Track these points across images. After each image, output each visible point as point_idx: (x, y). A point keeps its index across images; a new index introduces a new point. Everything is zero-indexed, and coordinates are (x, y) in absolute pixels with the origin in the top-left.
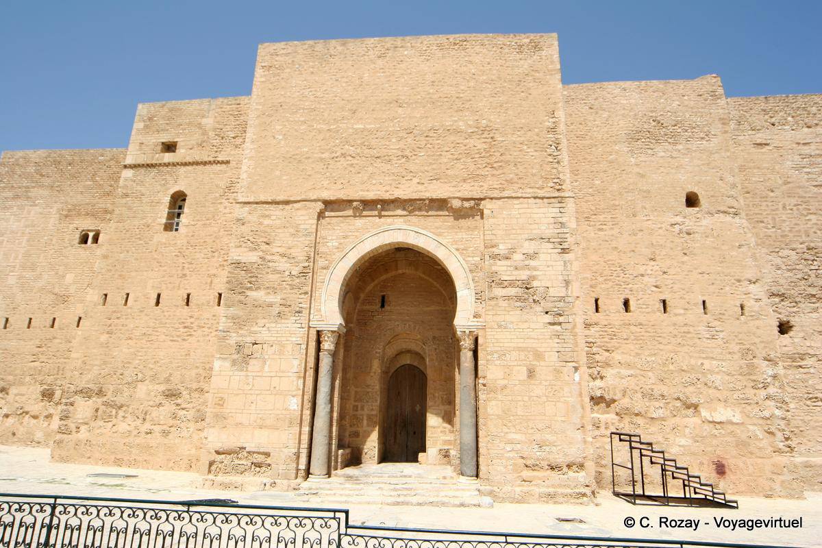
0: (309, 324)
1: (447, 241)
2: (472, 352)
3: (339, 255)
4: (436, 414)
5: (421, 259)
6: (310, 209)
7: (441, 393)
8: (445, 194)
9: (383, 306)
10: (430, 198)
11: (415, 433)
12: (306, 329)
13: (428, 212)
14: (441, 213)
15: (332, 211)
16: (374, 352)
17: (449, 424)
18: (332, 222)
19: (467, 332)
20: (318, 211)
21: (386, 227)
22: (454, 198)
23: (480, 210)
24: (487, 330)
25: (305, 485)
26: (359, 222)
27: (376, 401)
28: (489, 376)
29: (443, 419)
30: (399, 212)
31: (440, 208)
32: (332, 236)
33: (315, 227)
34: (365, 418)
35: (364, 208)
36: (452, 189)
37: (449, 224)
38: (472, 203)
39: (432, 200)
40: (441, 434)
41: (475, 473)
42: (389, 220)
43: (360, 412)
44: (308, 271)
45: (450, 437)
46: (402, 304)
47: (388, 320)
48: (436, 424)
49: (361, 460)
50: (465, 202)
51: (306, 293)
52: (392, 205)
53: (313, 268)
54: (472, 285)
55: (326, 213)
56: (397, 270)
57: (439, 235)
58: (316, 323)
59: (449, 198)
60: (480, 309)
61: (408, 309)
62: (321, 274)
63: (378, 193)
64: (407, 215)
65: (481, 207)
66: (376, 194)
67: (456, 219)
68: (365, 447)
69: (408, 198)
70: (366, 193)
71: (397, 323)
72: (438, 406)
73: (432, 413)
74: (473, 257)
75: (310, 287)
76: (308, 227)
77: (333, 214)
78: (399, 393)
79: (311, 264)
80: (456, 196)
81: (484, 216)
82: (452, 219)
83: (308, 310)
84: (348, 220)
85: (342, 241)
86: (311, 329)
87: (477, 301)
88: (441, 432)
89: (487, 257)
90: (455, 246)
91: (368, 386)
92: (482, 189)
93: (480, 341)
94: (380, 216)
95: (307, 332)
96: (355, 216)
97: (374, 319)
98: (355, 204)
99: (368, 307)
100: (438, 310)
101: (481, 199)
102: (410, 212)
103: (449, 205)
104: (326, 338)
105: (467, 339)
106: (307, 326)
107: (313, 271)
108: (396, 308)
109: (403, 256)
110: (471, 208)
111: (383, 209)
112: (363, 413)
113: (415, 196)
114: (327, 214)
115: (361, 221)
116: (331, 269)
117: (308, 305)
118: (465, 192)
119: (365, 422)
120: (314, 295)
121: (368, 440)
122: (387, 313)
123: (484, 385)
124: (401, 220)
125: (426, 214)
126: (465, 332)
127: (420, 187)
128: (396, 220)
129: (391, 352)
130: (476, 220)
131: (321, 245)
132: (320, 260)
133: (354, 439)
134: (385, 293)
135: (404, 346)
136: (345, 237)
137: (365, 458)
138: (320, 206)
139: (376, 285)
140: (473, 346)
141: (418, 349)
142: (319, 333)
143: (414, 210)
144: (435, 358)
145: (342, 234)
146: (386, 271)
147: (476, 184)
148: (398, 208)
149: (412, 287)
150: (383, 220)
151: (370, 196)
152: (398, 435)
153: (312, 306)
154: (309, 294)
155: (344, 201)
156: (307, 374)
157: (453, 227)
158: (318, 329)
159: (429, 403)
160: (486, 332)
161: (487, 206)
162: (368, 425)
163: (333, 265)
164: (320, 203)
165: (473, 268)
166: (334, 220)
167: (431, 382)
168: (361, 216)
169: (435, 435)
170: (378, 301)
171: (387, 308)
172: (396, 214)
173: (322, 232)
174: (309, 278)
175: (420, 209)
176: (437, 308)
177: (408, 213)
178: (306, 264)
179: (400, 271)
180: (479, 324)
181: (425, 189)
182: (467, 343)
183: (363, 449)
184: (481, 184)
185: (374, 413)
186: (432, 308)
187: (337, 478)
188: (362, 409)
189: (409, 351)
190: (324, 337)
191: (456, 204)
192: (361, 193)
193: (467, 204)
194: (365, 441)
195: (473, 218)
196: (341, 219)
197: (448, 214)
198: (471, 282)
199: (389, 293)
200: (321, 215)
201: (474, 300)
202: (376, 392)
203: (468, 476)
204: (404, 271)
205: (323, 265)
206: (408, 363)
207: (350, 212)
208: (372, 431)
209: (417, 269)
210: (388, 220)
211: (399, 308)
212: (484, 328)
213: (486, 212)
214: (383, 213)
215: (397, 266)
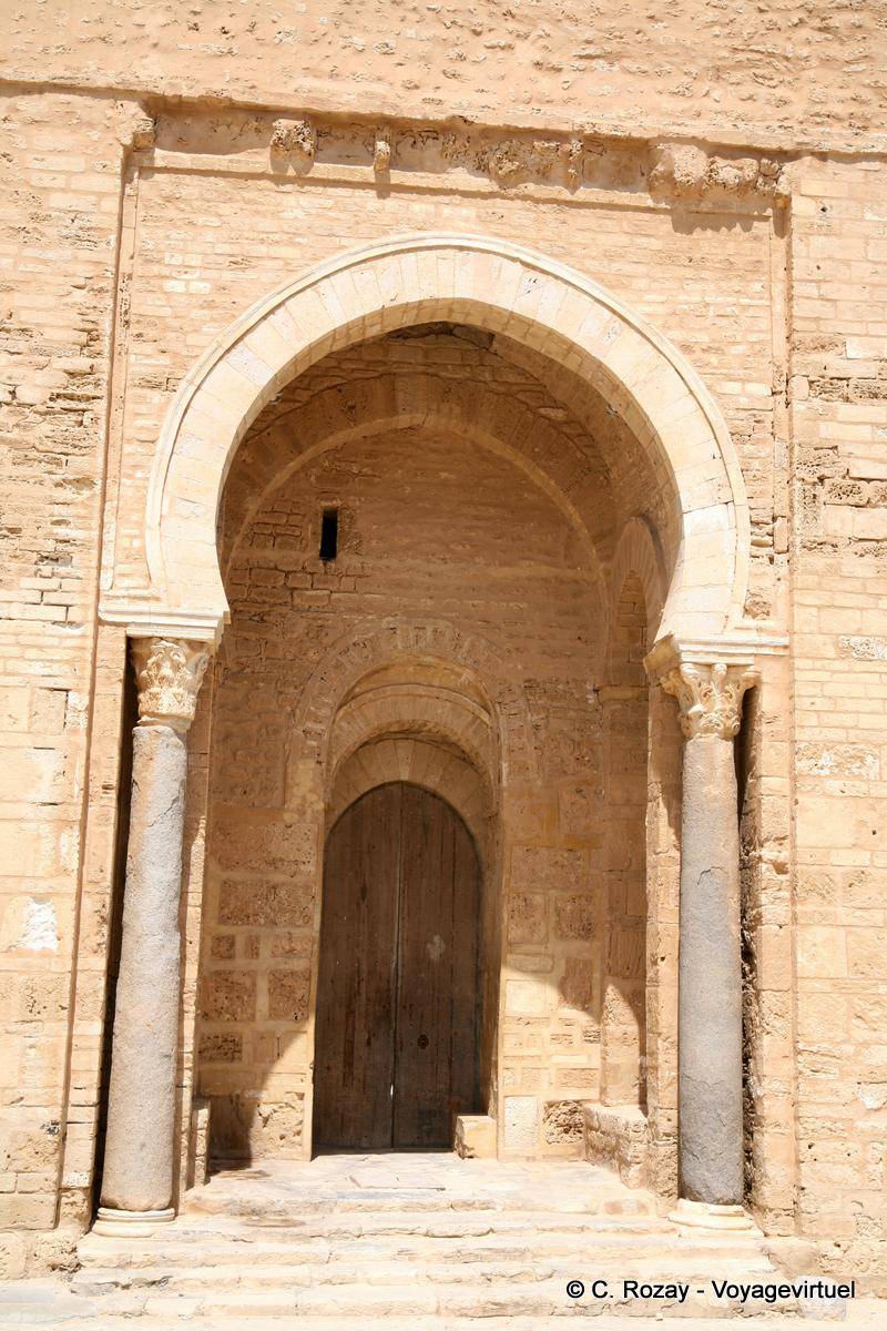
0: (97, 610)
1: (647, 309)
2: (730, 745)
3: (214, 336)
4: (534, 972)
5: (487, 376)
6: (91, 125)
7: (553, 892)
8: (648, 122)
9: (328, 551)
10: (588, 131)
11: (423, 1041)
12: (89, 629)
13: (574, 189)
14: (623, 197)
15: (181, 144)
16: (298, 731)
17: (585, 1009)
18: (184, 193)
19: (720, 668)
20: (128, 141)
21: (408, 236)
22: (682, 140)
23: (779, 195)
24: (798, 663)
25: (90, 1246)
26: (298, 205)
27: (308, 919)
28: (804, 836)
29: (562, 987)
30: (461, 177)
31: (621, 178)
32: (184, 252)
33: (111, 205)
34: (263, 985)
35: (317, 148)
36: (668, 103)
37: (656, 244)
38: (749, 167)
39: (595, 142)
40: (553, 1048)
41: (739, 1189)
42: (420, 207)
43: (240, 962)
44: (90, 391)
45: (589, 1057)
46: (407, 548)
47: (351, 610)
48: (535, 1009)
49: (246, 1147)
50: (720, 162)
51: (83, 482)
52: (432, 149)
53: (110, 383)
54: (740, 492)
55: (158, 152)
56: (393, 410)
57: (619, 283)
58: (125, 605)
59: (663, 138)
60: (767, 582)
61: (432, 568)
62: (143, 409)
63: (378, 88)
64: (492, 195)
65: (783, 187)
66: (370, 95)
67: (684, 225)
68: (264, 1096)
69: (499, 122)
70: (326, 85)
71: (386, 622)
72: (545, 941)
73: (520, 969)
74: (744, 381)
75: (100, 460)
76: (82, 204)
77: (184, 159)
78: (364, 890)
79: (103, 363)
80: (689, 131)
81: (794, 223)
82: (664, 224)
83: (95, 552)
84: (253, 191)
85: (228, 276)
86: (105, 631)
87: (756, 551)
88: (555, 1038)
89: (799, 386)
90: (678, 335)
91: (274, 863)
92: (784, 112)
93: (766, 702)
94: (384, 189)
95: (90, 643)
96: (279, 179)
97: (297, 601)
98: (284, 125)
99: (272, 555)
100: (545, 580)
101: (784, 156)
102: (504, 182)
103: (660, 168)
104: (166, 671)
105: (715, 692)
106: (91, 617)
107: (110, 395)
108: (384, 562)
109: (420, 358)
110: (745, 187)
111: (394, 161)
112: (254, 964)
113: (524, 118)
114: (161, 156)
115: (304, 201)
116: (185, 389)
117: (96, 533)
118: (720, 119)
119: (263, 1002)
120: (112, 490)
121: (278, 1068)
122: (347, 583)
123: (780, 869)
124: (469, 210)
125: (566, 195)
126: (710, 666)
127: (547, 84)
128: (447, 211)
129: (353, 731)
130: (756, 238)
131: (136, 284)
132: (136, 347)
133: (219, 1066)
134: (336, 503)
135: (408, 713)
136: (240, 263)
137: (262, 1138)
138: (132, 118)
139: (304, 468)
140: (734, 723)
141: (457, 727)
142: (134, 650)
143: (517, 177)
144: (531, 763)
145: (227, 249)
146: (351, 413)
147: (763, 92)
148: (452, 159)
149: (445, 484)
150: (393, 203)
151: (346, 97)
152: (361, 1051)
153: (109, 536)
154: (98, 489)
155: (233, 108)
156: (93, 809)
157: (669, 259)
158: (132, 631)
159: (511, 929)
160: (791, 669)
161: (804, 184)
162: (274, 1013)
163: (193, 373)
164: (133, 108)
165: (745, 425)
166: (192, 187)
167: (519, 852)
168: (303, 180)
169: (534, 1051)
170: (312, 530)
171: (345, 559)
172: (448, 185)
173: (142, 232)
174: (95, 420)
175: (543, 175)
176: (545, 571)
177: (496, 188)
178: (82, 363)
179: (403, 420)
180: (765, 639)
181: (566, 95)
182: (714, 712)
183: (256, 1103)
184: (780, 92)
185: (299, 965)
186: (524, 570)
187: (202, 1217)
188: (253, 951)
189: (408, 733)
190: (158, 665)
191: (688, 164)
192: (308, 82)
193: (728, 171)
194: (265, 1075)
195: (747, 229)
196: (221, 182)
197: (650, 203)
198: (736, 476)
199: (354, 502)
200: (135, 161)
201: (745, 548)
202: (307, 888)
203: (717, 1202)
204: (418, 418)
205: (147, 371)
206: (405, 776)
207: (260, 160)
208: (294, 1034)
209: (470, 413)
210: (416, 207)
211: (394, 563)
212: (785, 654)
213: (799, 207)
214: (396, 177)
215: (391, 397)
